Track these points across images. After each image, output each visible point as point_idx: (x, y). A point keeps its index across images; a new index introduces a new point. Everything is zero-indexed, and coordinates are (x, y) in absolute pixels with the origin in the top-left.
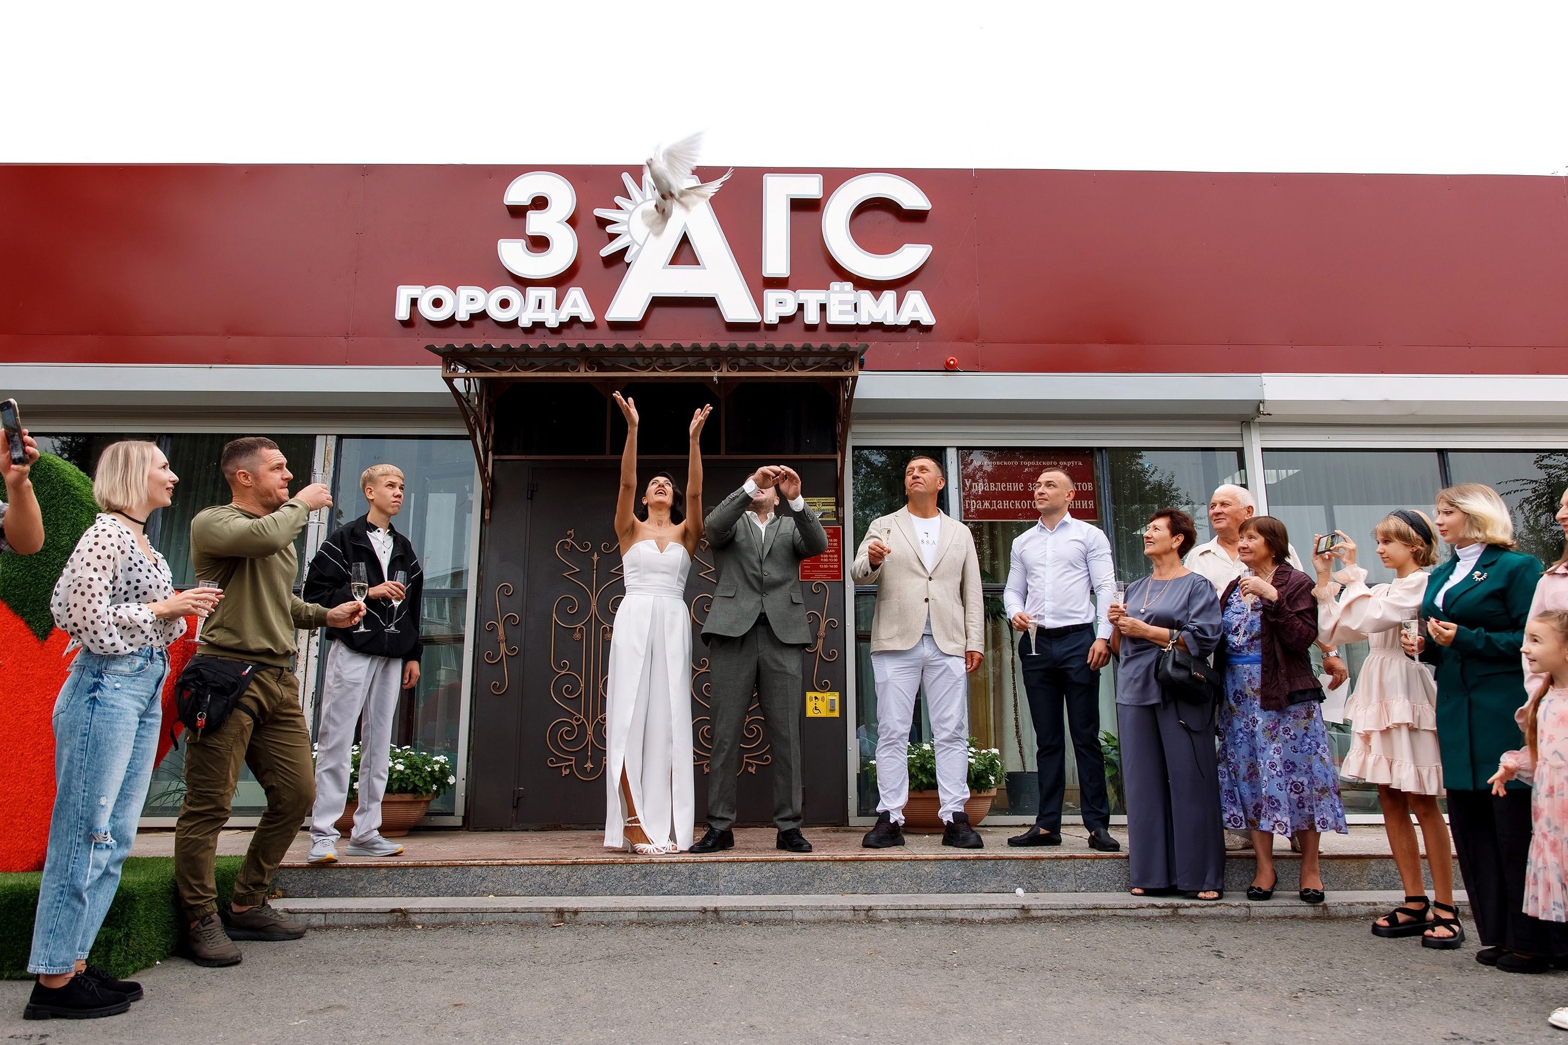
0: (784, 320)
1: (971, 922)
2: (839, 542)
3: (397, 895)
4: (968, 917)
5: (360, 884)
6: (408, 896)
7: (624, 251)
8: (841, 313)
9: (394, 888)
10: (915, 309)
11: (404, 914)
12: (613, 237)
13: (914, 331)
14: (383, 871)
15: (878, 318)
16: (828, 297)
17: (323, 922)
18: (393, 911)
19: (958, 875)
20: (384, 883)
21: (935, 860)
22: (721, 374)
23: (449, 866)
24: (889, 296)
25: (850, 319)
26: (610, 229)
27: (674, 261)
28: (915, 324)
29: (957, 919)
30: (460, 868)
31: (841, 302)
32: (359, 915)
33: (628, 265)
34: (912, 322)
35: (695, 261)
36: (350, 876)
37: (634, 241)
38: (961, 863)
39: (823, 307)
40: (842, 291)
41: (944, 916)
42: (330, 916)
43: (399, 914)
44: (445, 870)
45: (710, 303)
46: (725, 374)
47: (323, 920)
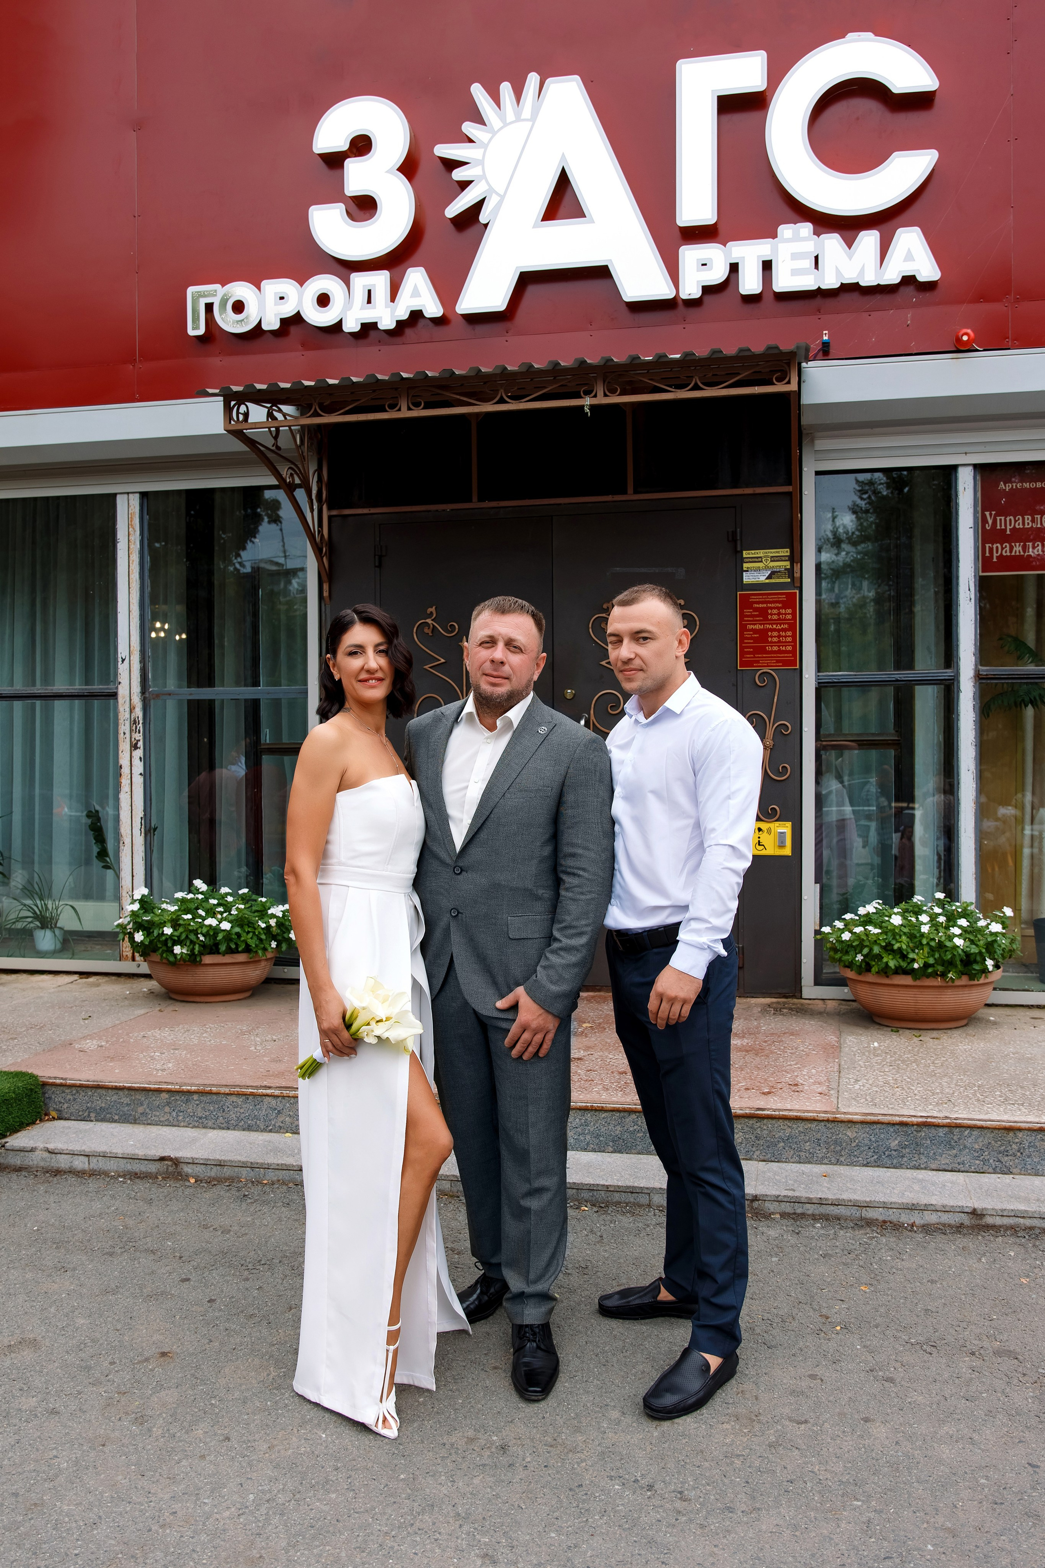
0: (707, 290)
1: (897, 1227)
2: (794, 614)
3: (182, 1124)
4: (894, 1218)
5: (140, 1109)
6: (194, 1127)
7: (478, 206)
8: (795, 272)
9: (178, 1116)
10: (909, 257)
11: (176, 1164)
12: (464, 185)
13: (910, 290)
14: (164, 1096)
15: (850, 278)
16: (775, 250)
17: (86, 1166)
18: (162, 1159)
19: (894, 1144)
20: (167, 1109)
21: (862, 1122)
22: (595, 401)
23: (238, 1094)
24: (869, 239)
25: (807, 282)
26: (458, 174)
27: (551, 213)
28: (909, 280)
29: (877, 1220)
30: (251, 1097)
31: (795, 256)
32: (125, 1161)
33: (486, 225)
34: (904, 278)
35: (578, 212)
36: (128, 1099)
37: (491, 190)
38: (901, 1129)
39: (767, 266)
40: (796, 238)
41: (858, 1215)
42: (94, 1160)
43: (170, 1163)
44: (234, 1098)
45: (602, 273)
46: (601, 400)
47: (87, 1163)
